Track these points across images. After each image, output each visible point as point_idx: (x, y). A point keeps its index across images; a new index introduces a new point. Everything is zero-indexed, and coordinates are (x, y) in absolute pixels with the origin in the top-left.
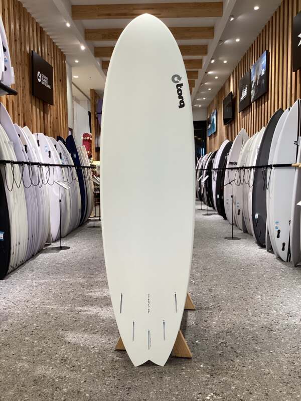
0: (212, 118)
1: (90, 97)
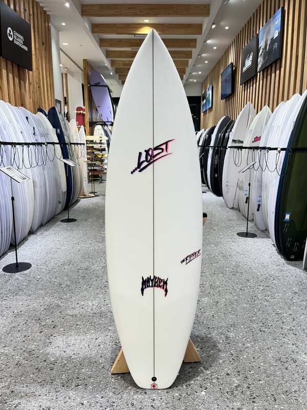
0: (208, 93)
1: (82, 68)
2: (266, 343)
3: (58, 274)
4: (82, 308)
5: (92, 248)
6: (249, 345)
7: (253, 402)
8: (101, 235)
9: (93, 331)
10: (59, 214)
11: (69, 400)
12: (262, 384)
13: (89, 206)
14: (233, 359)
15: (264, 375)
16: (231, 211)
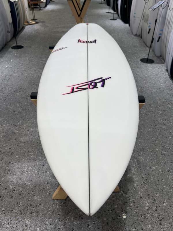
2: (166, 166)
3: (12, 100)
4: (32, 135)
5: (36, 75)
6: (154, 168)
7: (161, 224)
8: (42, 62)
9: (40, 158)
10: (10, 41)
11: (26, 228)
12: (165, 206)
13: (32, 33)
14: (144, 182)
15: (167, 198)
16: (135, 37)
